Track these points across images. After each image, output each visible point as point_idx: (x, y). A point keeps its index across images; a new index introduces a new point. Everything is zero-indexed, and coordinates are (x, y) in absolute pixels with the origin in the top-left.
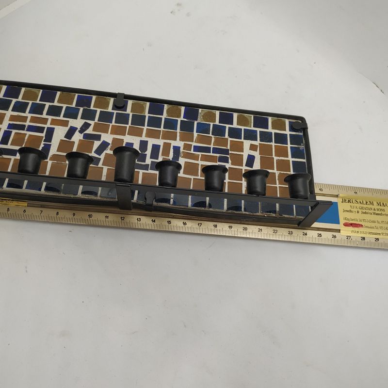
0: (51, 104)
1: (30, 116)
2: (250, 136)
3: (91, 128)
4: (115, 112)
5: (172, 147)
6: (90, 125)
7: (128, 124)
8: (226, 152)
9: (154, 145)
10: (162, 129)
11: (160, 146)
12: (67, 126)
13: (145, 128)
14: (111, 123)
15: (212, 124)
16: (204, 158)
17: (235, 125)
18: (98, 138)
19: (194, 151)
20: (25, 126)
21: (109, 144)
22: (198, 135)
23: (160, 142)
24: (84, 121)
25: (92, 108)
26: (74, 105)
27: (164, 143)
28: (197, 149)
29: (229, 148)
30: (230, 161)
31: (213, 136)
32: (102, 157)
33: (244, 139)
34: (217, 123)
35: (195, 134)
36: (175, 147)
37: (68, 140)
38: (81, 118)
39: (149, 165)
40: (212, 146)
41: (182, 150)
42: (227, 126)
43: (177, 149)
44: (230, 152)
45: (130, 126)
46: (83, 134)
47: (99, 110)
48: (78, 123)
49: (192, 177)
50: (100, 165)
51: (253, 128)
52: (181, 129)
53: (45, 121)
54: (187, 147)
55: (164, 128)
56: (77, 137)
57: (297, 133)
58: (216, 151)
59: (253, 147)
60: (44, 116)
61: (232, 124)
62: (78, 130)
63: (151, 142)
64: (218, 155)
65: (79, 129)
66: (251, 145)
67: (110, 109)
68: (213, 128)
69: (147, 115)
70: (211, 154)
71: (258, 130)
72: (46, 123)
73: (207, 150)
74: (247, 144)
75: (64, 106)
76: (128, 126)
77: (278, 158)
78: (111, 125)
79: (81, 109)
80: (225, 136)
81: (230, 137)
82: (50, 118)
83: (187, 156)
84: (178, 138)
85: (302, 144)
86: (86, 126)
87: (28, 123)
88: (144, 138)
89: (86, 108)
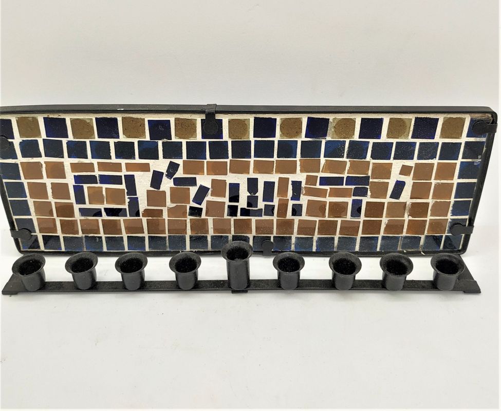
0: (116, 140)
1: (95, 162)
2: (404, 151)
3: (181, 169)
4: (207, 141)
5: (290, 183)
6: (178, 165)
7: (228, 158)
8: (366, 180)
9: (266, 183)
10: (275, 158)
11: (274, 183)
12: (149, 171)
13: (252, 160)
14: (206, 159)
15: (347, 141)
16: (334, 193)
17: (384, 139)
18: (193, 182)
19: (320, 185)
20: (94, 177)
21: (209, 189)
22: (326, 160)
23: (274, 178)
24: (168, 161)
25: (174, 139)
26: (148, 138)
27: (280, 178)
28: (324, 181)
29: (370, 174)
30: (369, 193)
31: (348, 160)
32: (203, 206)
33: (395, 158)
34: (356, 138)
35: (323, 160)
36: (294, 183)
37: (156, 190)
38: (164, 157)
39: (262, 209)
40: (345, 175)
41: (303, 185)
42: (372, 141)
43: (297, 185)
44: (371, 180)
45: (231, 160)
46: (172, 179)
47: (184, 142)
48: (161, 164)
49: (317, 219)
50: (203, 216)
51: (410, 140)
52: (303, 155)
53: (118, 167)
54: (310, 180)
55: (278, 157)
56: (167, 185)
57: (478, 139)
58: (350, 181)
59: (405, 171)
60: (114, 160)
61: (379, 137)
62: (164, 175)
63: (262, 179)
64: (353, 187)
65: (165, 173)
66: (404, 166)
67: (199, 138)
68: (349, 148)
69: (252, 139)
70: (344, 186)
71: (418, 141)
72: (120, 170)
73: (339, 181)
74: (397, 165)
75: (136, 141)
76: (228, 161)
77: (439, 181)
78: (205, 161)
79: (160, 143)
80: (365, 158)
81: (373, 159)
82: (123, 162)
83: (310, 192)
84: (298, 168)
85: (480, 157)
86: (173, 168)
87: (97, 173)
88: (252, 175)
89: (165, 140)
